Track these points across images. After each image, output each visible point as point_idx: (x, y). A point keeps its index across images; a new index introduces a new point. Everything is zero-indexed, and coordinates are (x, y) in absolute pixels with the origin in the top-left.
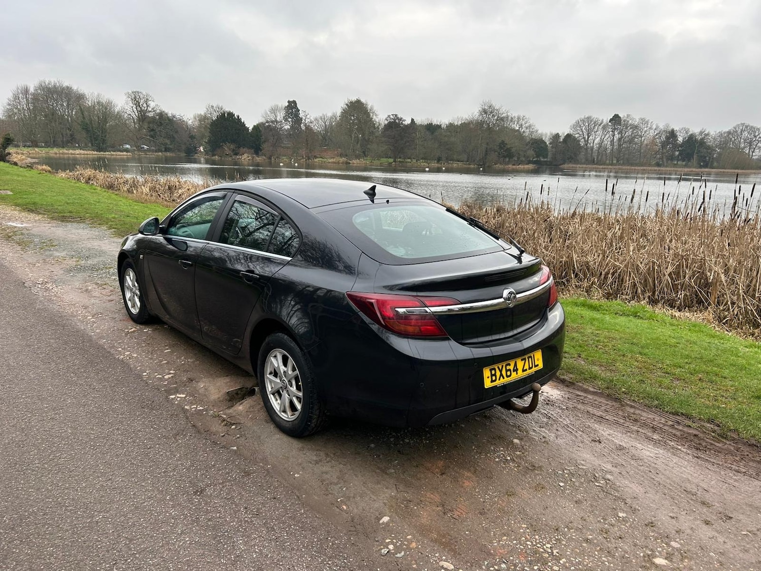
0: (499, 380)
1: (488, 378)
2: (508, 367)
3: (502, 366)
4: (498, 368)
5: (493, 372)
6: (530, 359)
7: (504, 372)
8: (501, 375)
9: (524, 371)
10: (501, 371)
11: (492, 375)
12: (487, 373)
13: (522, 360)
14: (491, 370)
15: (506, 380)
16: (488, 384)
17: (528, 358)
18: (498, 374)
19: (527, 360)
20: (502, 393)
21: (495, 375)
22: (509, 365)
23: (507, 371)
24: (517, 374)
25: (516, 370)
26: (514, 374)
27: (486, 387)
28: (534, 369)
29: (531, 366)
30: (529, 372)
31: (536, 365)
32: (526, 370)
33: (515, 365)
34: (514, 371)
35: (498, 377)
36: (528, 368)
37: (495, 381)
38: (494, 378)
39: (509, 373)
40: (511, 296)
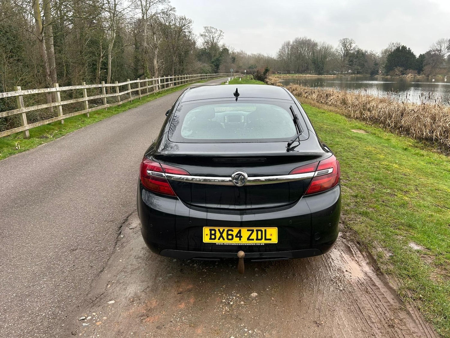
0: (219, 239)
1: (207, 235)
2: (230, 232)
3: (224, 230)
4: (219, 230)
5: (213, 232)
6: (260, 233)
7: (225, 235)
8: (221, 236)
9: (248, 239)
10: (221, 234)
11: (211, 234)
12: (206, 231)
13: (248, 230)
14: (211, 230)
15: (226, 242)
16: (206, 239)
17: (257, 231)
18: (218, 235)
19: (255, 232)
21: (215, 235)
22: (232, 231)
23: (228, 235)
24: (240, 240)
25: (239, 237)
26: (236, 239)
27: (204, 242)
28: (263, 242)
29: (260, 237)
30: (255, 242)
31: (267, 238)
32: (253, 240)
33: (240, 232)
34: (236, 236)
35: (217, 237)
36: (255, 238)
37: (215, 239)
38: (213, 237)
39: (230, 237)
40: (239, 177)
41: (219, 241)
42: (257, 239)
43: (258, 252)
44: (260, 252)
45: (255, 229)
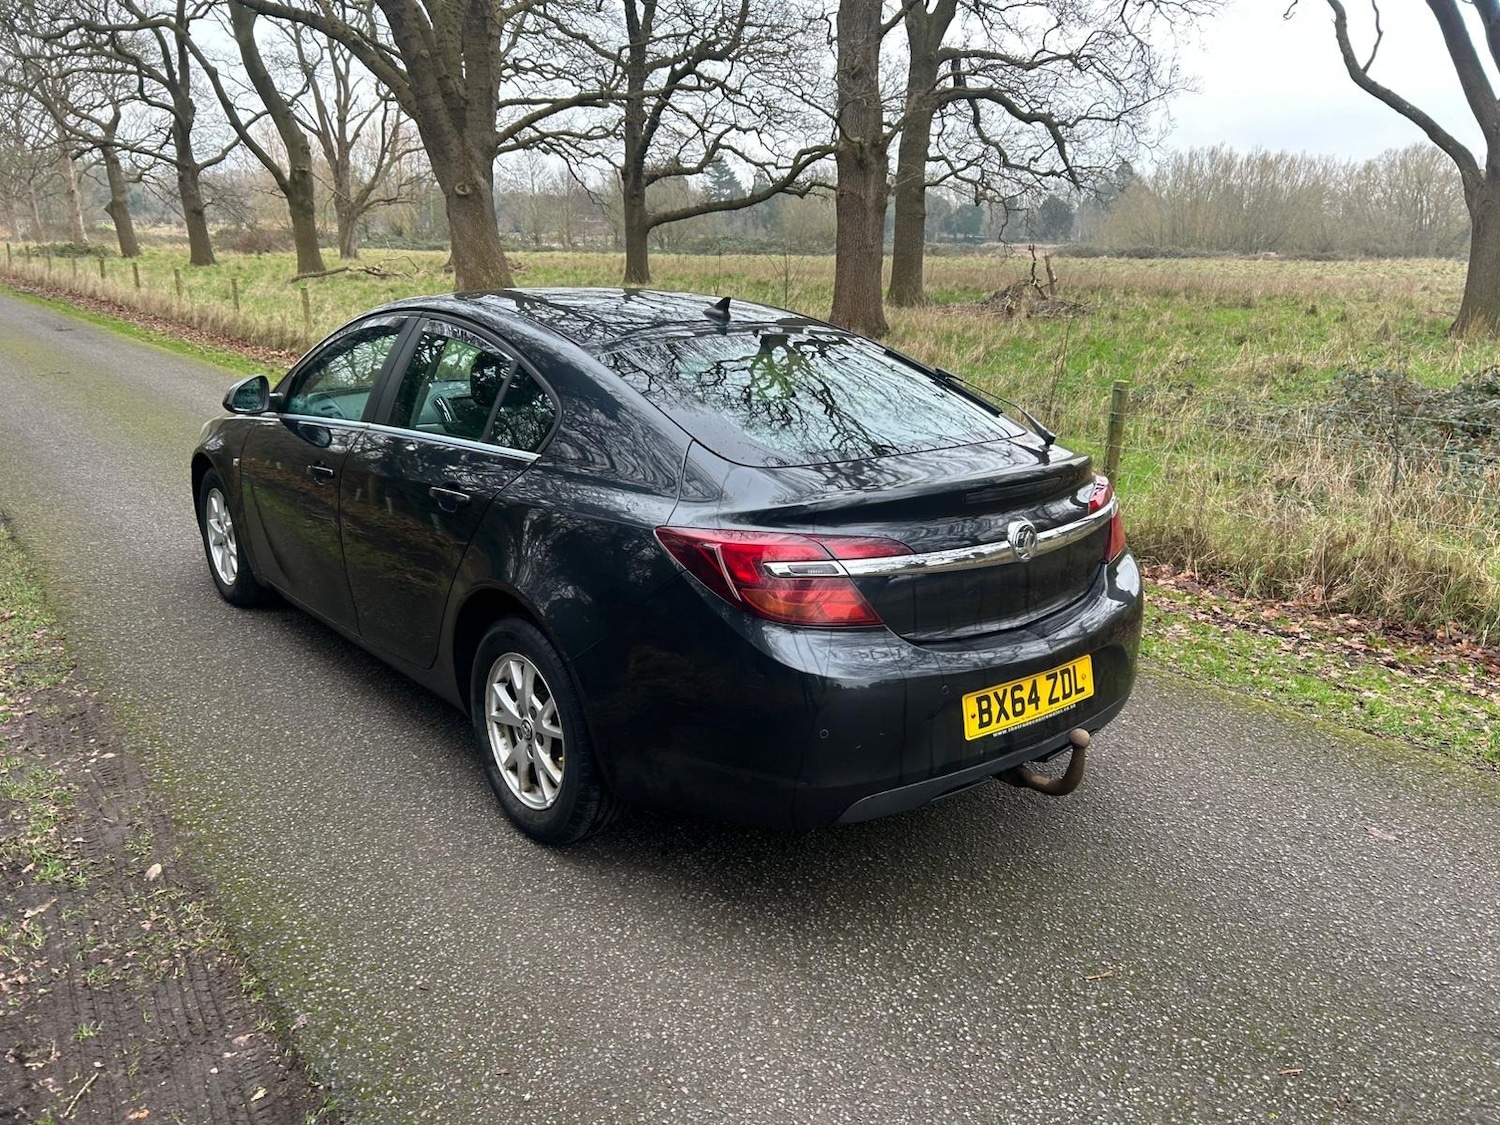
0: (998, 721)
1: (973, 717)
2: (1018, 694)
3: (1005, 692)
4: (996, 695)
5: (985, 705)
6: (1066, 676)
7: (1008, 705)
8: (1002, 711)
9: (1052, 701)
10: (1001, 703)
11: (982, 712)
12: (970, 705)
13: (1048, 678)
14: (979, 701)
15: (1013, 723)
16: (972, 731)
17: (1062, 673)
18: (995, 708)
19: (1059, 677)
20: (1003, 752)
21: (988, 711)
22: (1020, 688)
23: (1014, 702)
24: (1037, 708)
25: (1034, 700)
26: (1030, 709)
27: (968, 738)
28: (1075, 698)
29: (1067, 691)
30: (1064, 704)
31: (1078, 688)
32: (1060, 699)
33: (1034, 689)
34: (1031, 701)
35: (995, 716)
36: (1061, 695)
37: (988, 723)
38: (986, 718)
39: (1019, 707)
41: (999, 725)
42: (1064, 696)
45: (1058, 670)
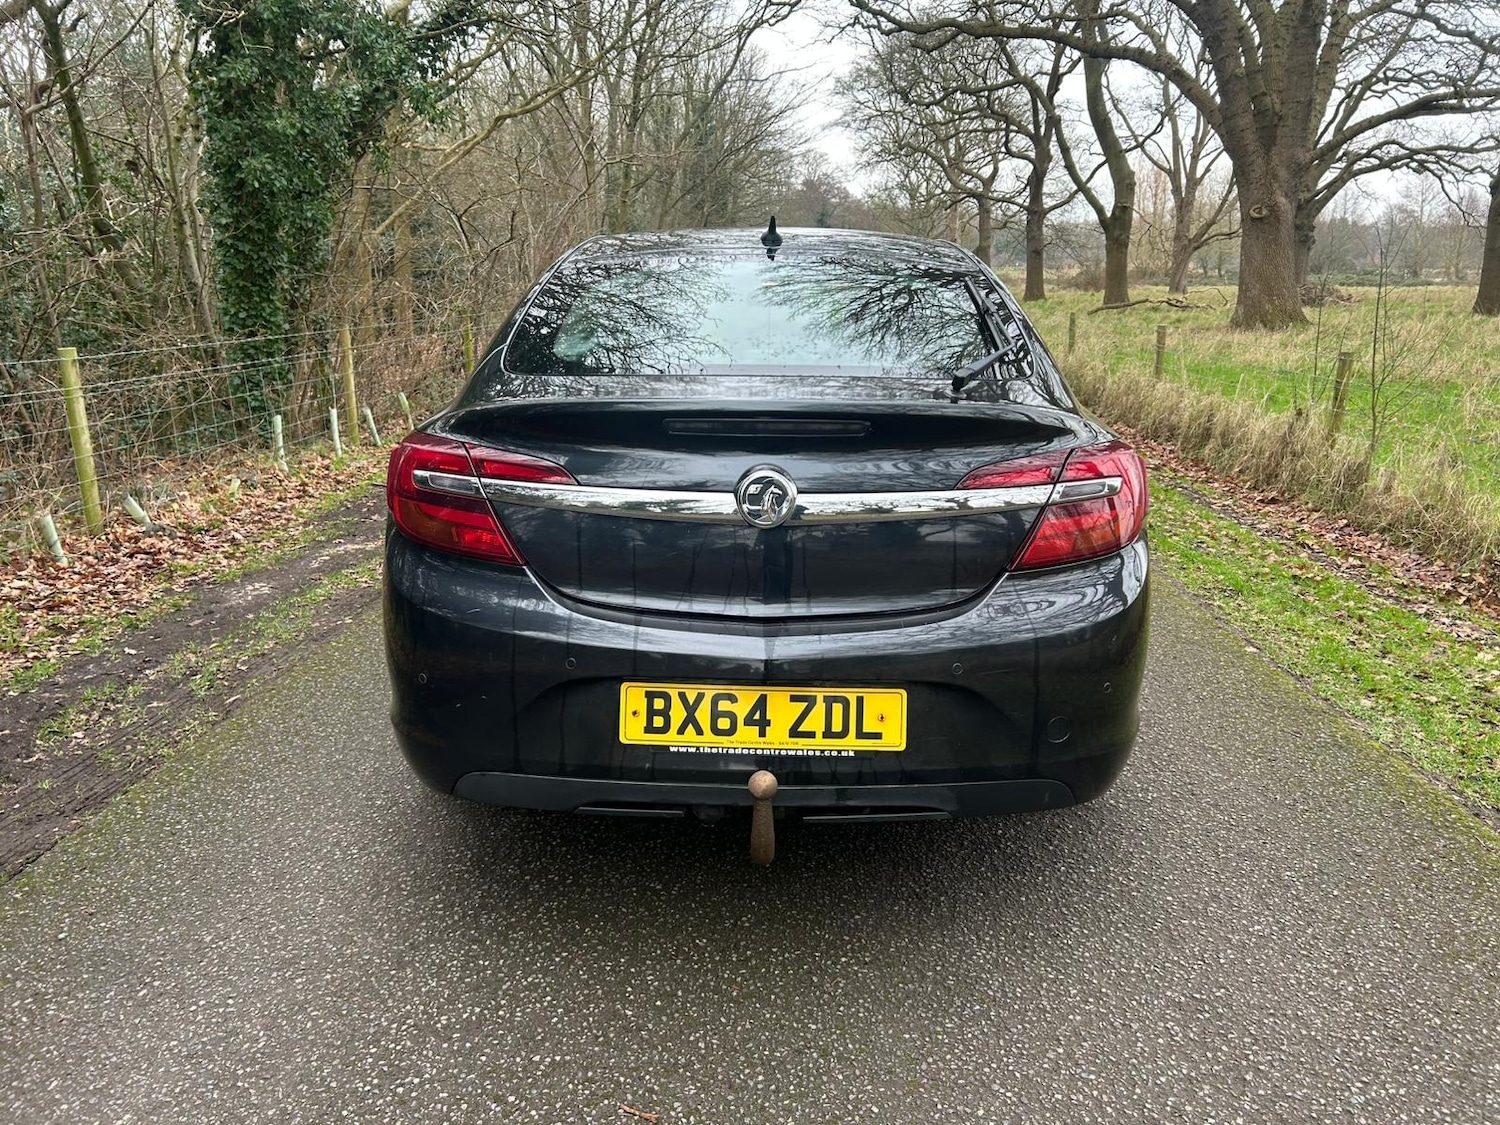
0: (681, 731)
1: (635, 713)
2: (724, 706)
3: (700, 697)
4: (682, 696)
5: (659, 704)
6: (837, 708)
7: (703, 715)
8: (690, 719)
9: (794, 732)
10: (691, 710)
11: (651, 713)
12: (632, 697)
13: (794, 699)
14: (650, 696)
15: (709, 742)
16: (632, 731)
17: (829, 701)
18: (678, 714)
19: (820, 707)
21: (665, 713)
22: (733, 699)
23: (715, 715)
24: (762, 734)
25: (759, 723)
26: (747, 732)
27: (624, 740)
28: (851, 744)
29: (837, 727)
30: (819, 745)
31: (864, 731)
32: (811, 735)
33: (761, 704)
34: (749, 721)
35: (676, 723)
36: (820, 729)
37: (665, 729)
38: (658, 722)
39: (724, 724)
40: (763, 492)
41: (680, 737)
42: (828, 734)
43: (832, 784)
44: (839, 784)
45: (820, 694)
